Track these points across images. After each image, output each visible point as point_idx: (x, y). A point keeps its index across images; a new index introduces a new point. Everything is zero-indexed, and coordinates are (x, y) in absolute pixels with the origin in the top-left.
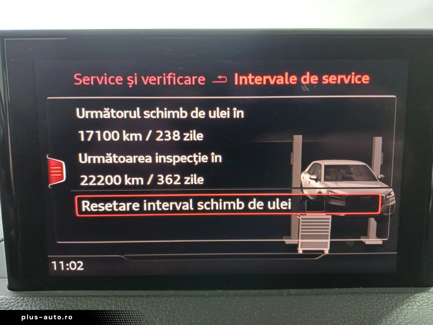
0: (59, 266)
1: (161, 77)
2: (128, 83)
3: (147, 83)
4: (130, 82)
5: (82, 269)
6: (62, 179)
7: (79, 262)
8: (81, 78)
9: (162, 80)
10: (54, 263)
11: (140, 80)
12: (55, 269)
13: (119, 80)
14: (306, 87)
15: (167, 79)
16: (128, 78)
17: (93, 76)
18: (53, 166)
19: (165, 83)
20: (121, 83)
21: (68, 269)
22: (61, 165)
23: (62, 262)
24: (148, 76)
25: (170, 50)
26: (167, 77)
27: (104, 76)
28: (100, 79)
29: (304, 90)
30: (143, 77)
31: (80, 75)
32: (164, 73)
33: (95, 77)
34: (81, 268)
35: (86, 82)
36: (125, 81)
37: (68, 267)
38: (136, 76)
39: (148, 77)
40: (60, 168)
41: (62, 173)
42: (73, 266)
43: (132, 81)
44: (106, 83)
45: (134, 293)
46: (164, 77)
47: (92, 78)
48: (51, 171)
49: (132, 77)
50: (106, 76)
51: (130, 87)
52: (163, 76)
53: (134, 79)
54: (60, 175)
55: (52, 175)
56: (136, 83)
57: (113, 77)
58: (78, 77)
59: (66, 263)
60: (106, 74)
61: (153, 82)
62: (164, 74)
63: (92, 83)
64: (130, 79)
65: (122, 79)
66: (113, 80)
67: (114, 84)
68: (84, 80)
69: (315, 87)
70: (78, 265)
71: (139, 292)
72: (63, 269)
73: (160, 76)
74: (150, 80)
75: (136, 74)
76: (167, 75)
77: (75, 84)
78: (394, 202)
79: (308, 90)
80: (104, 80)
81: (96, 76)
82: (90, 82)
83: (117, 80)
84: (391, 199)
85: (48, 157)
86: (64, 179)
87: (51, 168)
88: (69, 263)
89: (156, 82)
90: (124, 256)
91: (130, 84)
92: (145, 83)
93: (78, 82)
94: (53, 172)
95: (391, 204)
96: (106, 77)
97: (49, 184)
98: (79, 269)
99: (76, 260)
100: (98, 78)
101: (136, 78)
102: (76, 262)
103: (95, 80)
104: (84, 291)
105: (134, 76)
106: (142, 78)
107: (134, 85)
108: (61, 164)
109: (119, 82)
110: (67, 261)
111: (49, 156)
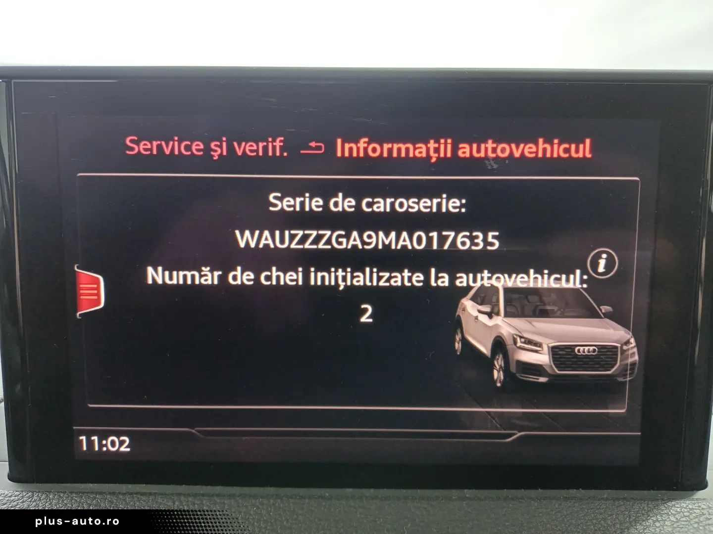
0: (90, 443)
1: (265, 144)
2: (212, 153)
3: (243, 153)
4: (216, 151)
5: (128, 450)
6: (99, 304)
7: (122, 438)
8: (137, 143)
9: (265, 149)
10: (83, 438)
11: (231, 148)
12: (85, 448)
13: (197, 147)
14: (492, 162)
15: (274, 148)
16: (212, 145)
17: (156, 140)
18: (84, 283)
19: (270, 154)
20: (201, 153)
21: (105, 449)
22: (97, 282)
23: (95, 438)
24: (244, 141)
25: (274, 100)
26: (274, 144)
27: (174, 140)
28: (167, 146)
29: (489, 167)
30: (235, 144)
31: (136, 138)
32: (270, 137)
33: (159, 142)
34: (127, 447)
35: (145, 150)
36: (208, 150)
37: (106, 445)
38: (225, 141)
39: (243, 144)
40: (95, 286)
41: (98, 295)
42: (113, 444)
43: (219, 150)
44: (176, 152)
45: (209, 489)
46: (270, 144)
47: (155, 143)
48: (82, 292)
49: (218, 143)
50: (176, 141)
51: (215, 158)
52: (268, 142)
53: (221, 147)
54: (96, 297)
55: (82, 297)
56: (225, 153)
57: (188, 143)
58: (132, 141)
59: (102, 440)
60: (176, 138)
61: (251, 151)
62: (270, 139)
63: (155, 152)
64: (216, 145)
65: (202, 147)
66: (188, 148)
67: (189, 153)
68: (142, 147)
69: (507, 161)
70: (122, 443)
71: (218, 489)
72: (97, 449)
73: (262, 141)
74: (247, 148)
75: (224, 139)
76: (274, 141)
77: (128, 152)
78: (636, 358)
79: (495, 166)
80: (173, 147)
81: (161, 140)
82: (151, 150)
83: (194, 148)
84: (630, 352)
85: (76, 269)
86: (102, 305)
87: (81, 286)
88: (107, 440)
89: (257, 151)
90: (196, 430)
91: (215, 154)
92: (240, 153)
93: (132, 149)
94: (85, 292)
95: (630, 360)
96: (176, 143)
97: (77, 312)
98: (123, 449)
99: (118, 434)
100: (163, 143)
101: (224, 144)
102: (118, 438)
103: (159, 147)
104: (130, 486)
105: (221, 142)
106: (233, 145)
107: (221, 155)
108: (98, 279)
109: (198, 150)
110: (103, 436)
111: (78, 268)
